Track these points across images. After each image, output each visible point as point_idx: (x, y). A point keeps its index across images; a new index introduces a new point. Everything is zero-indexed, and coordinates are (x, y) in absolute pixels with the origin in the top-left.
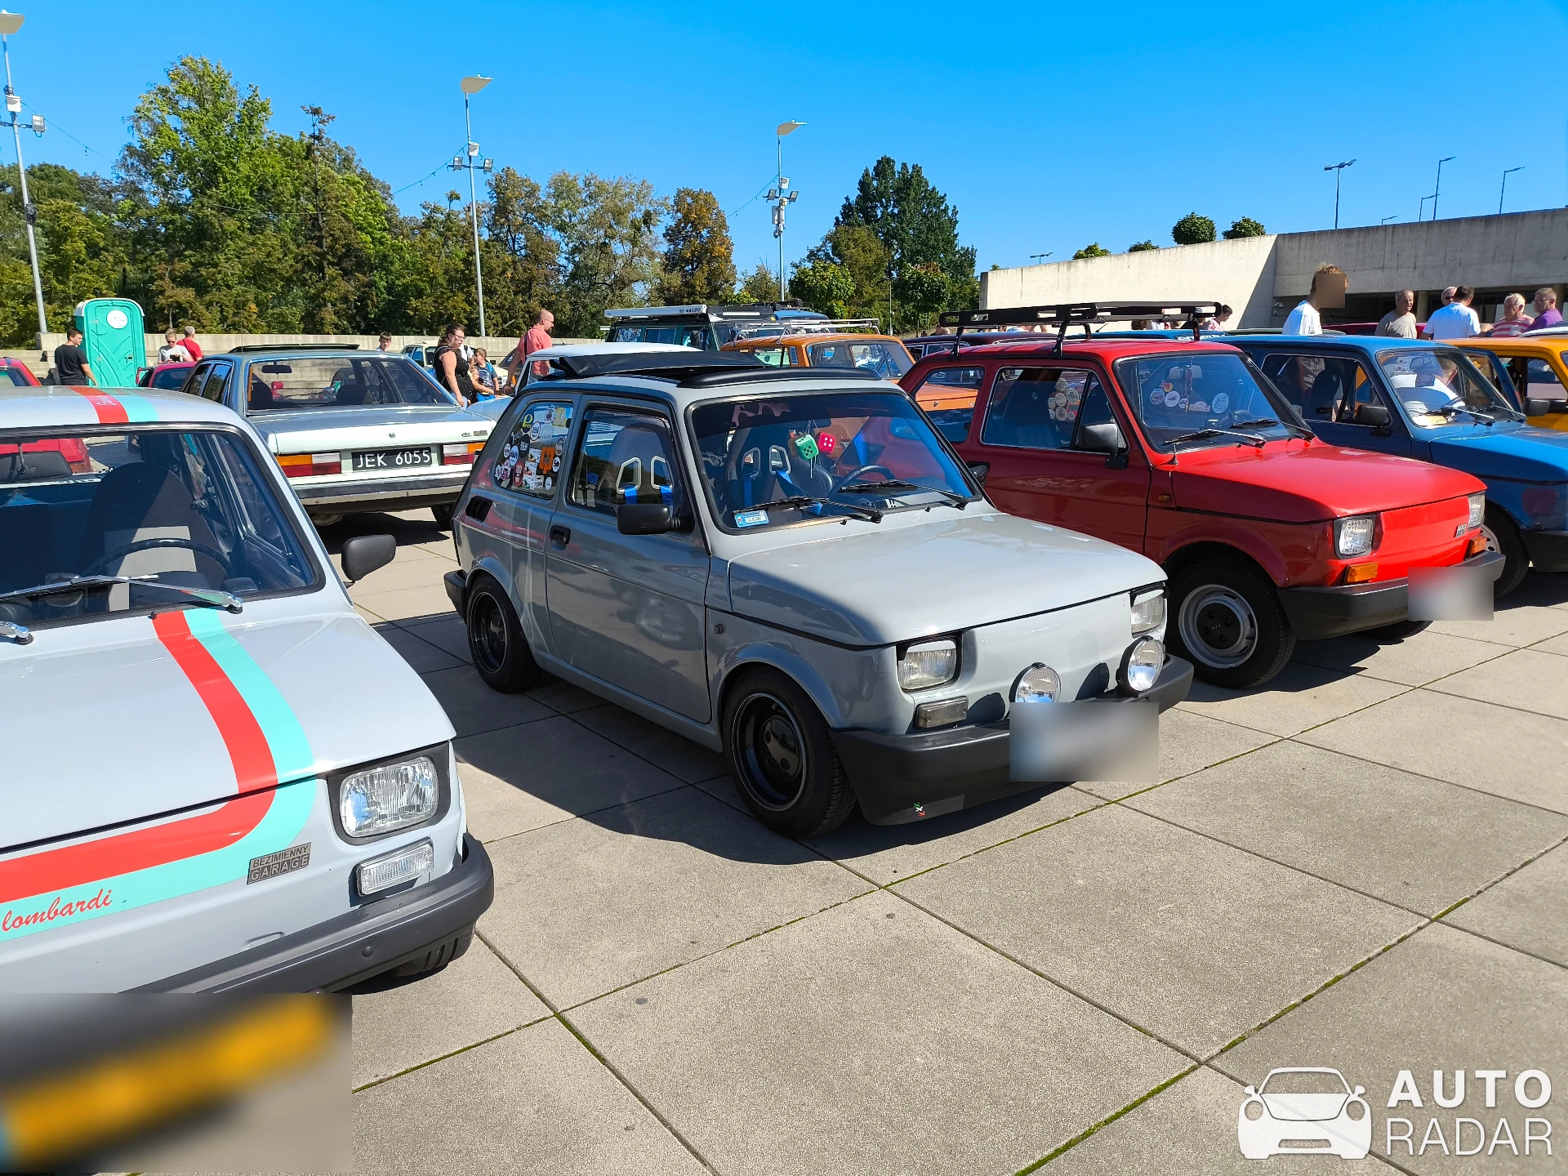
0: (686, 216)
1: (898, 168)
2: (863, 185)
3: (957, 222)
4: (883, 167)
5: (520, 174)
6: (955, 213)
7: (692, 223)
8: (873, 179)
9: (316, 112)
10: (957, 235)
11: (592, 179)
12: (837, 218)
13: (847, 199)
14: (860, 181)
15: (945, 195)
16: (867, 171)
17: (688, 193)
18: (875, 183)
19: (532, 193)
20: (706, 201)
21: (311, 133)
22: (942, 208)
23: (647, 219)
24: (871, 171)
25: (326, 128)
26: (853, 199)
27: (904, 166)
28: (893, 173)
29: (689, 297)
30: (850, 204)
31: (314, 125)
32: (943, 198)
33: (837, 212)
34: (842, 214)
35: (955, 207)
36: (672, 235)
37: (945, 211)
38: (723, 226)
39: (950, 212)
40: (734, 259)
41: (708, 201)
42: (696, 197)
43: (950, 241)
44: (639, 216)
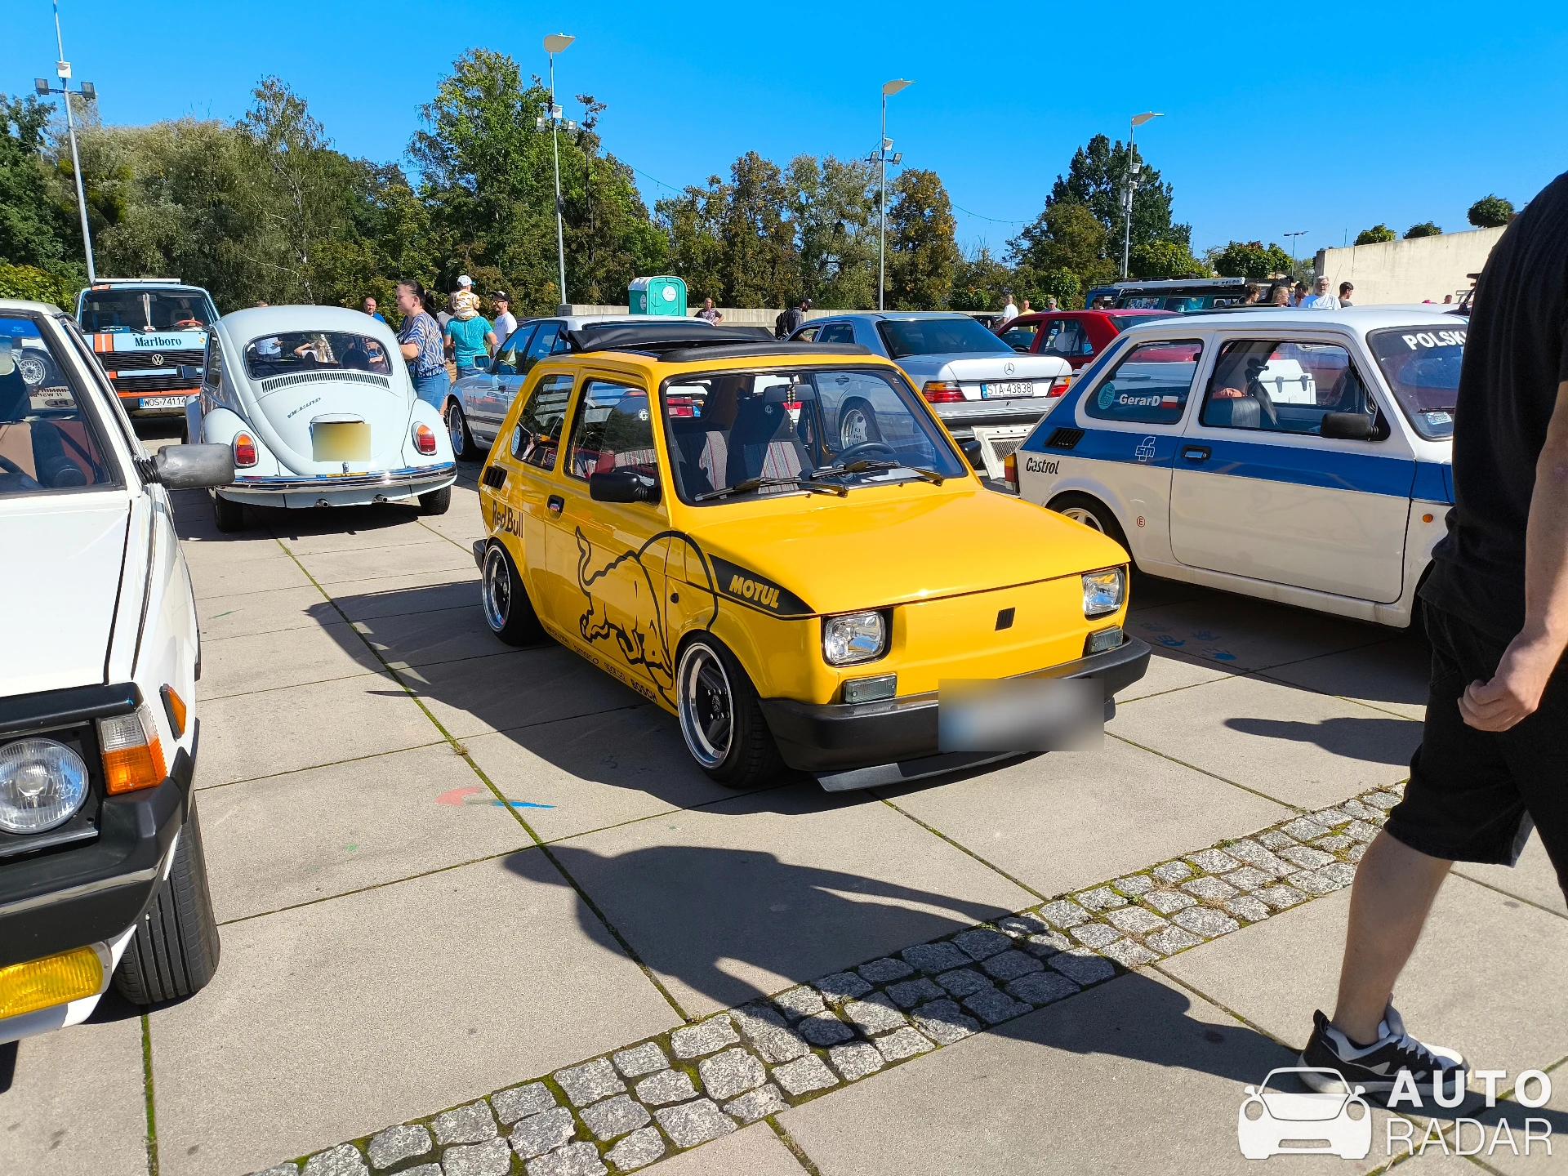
0: (910, 197)
1: (1112, 146)
2: (1076, 165)
3: (1171, 199)
4: (1098, 144)
5: (763, 157)
6: (1169, 189)
7: (917, 202)
8: (1087, 157)
9: (588, 101)
10: (1171, 212)
11: (831, 161)
12: (1048, 197)
13: (1059, 177)
14: (1073, 160)
15: (1159, 171)
16: (1080, 149)
17: (913, 173)
18: (1088, 161)
19: (772, 177)
20: (931, 181)
21: (584, 121)
22: (1157, 185)
23: (877, 199)
24: (1085, 150)
25: (599, 116)
26: (1065, 179)
27: (1118, 143)
28: (1107, 150)
29: (911, 275)
30: (1062, 182)
31: (587, 114)
32: (1157, 174)
33: (1049, 190)
34: (1053, 192)
35: (1169, 184)
36: (897, 214)
37: (1159, 188)
38: (947, 204)
39: (1164, 189)
40: (958, 237)
41: (933, 180)
42: (921, 178)
43: (1164, 218)
44: (871, 195)
